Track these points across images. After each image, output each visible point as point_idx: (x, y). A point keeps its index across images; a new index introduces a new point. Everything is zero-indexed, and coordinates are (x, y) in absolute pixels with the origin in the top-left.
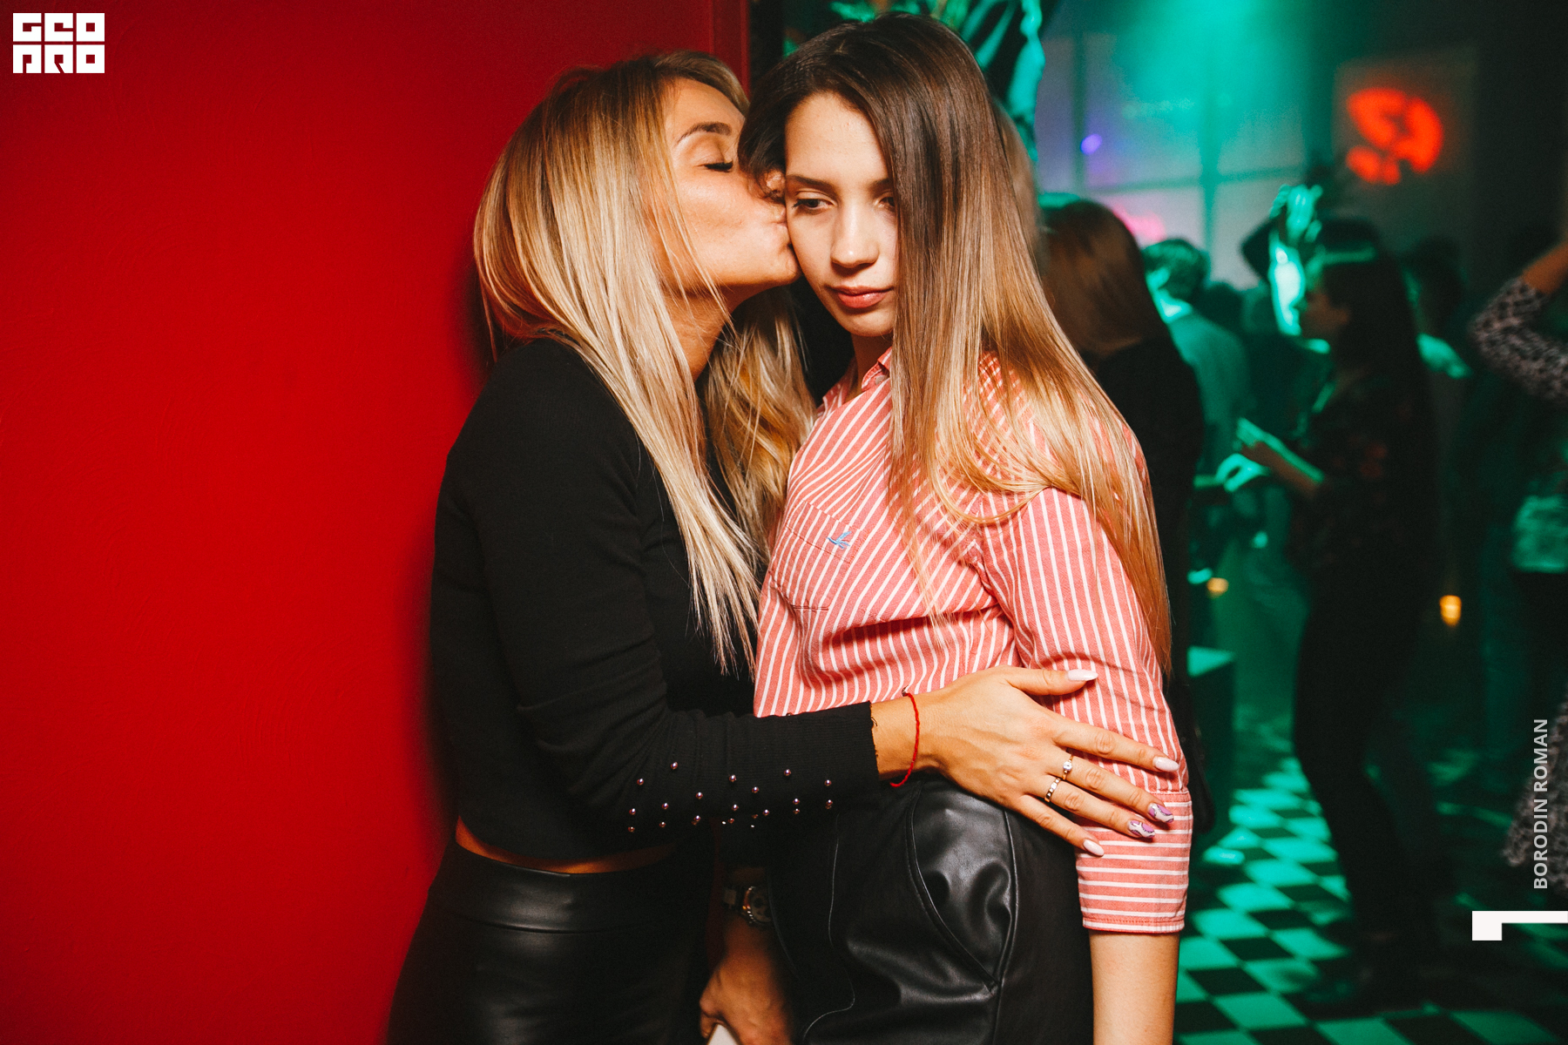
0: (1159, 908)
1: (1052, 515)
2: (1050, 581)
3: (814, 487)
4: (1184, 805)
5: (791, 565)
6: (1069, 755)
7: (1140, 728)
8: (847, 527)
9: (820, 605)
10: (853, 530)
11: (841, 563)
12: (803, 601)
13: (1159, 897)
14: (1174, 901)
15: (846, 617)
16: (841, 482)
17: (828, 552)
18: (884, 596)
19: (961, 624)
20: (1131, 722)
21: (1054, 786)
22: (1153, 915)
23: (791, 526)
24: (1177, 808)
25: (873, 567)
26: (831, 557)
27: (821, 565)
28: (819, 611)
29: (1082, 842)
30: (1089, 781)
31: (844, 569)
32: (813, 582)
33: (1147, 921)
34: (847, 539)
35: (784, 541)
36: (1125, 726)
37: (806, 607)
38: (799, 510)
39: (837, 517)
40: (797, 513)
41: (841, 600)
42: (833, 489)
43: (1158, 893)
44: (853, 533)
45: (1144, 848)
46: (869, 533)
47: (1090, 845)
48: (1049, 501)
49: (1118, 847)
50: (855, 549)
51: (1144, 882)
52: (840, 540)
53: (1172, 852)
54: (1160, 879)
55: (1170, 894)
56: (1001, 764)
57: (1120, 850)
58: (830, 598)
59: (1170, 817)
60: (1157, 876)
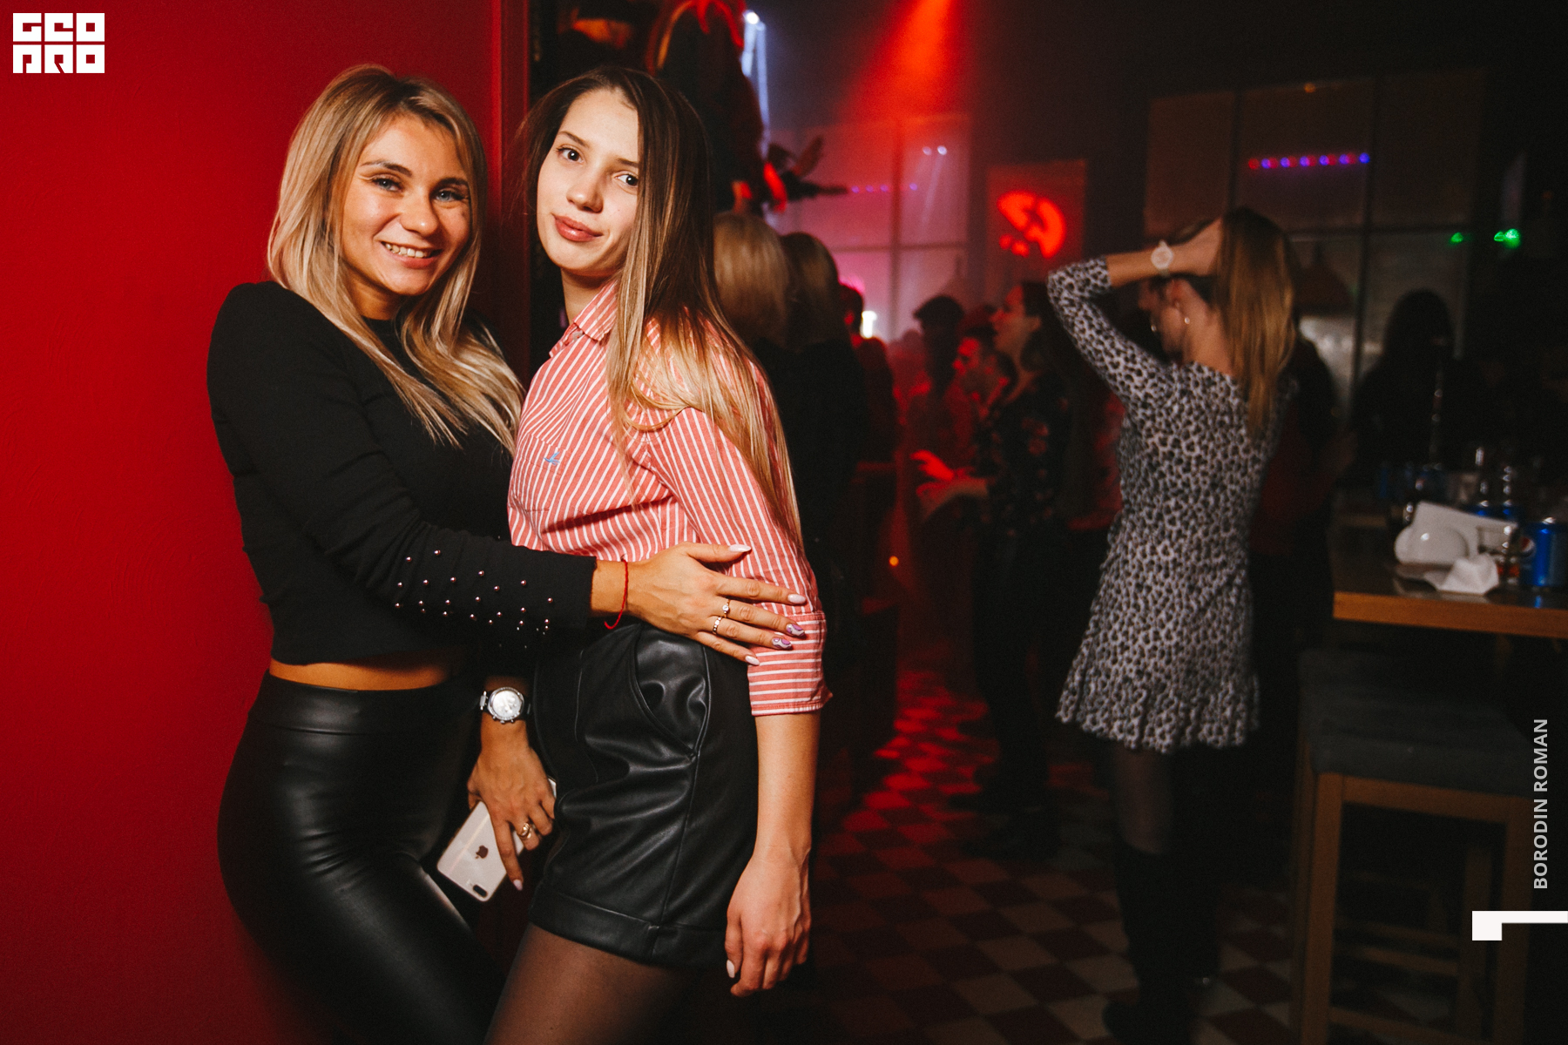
0: (796, 695)
1: (693, 426)
2: (701, 472)
3: (534, 422)
4: (814, 622)
5: (522, 481)
6: (727, 600)
7: (777, 572)
8: (557, 449)
9: (543, 507)
10: (561, 450)
11: (555, 475)
12: (532, 506)
13: (796, 687)
14: (809, 690)
15: (562, 513)
16: (553, 417)
17: (545, 469)
18: (588, 496)
19: (651, 510)
20: (771, 569)
21: (717, 623)
22: (792, 700)
23: (520, 452)
24: (809, 625)
25: (578, 476)
26: (548, 472)
27: (541, 479)
28: (542, 512)
29: (744, 658)
30: (743, 616)
31: (557, 480)
32: (537, 491)
33: (787, 705)
34: (557, 458)
35: (517, 463)
36: (767, 573)
37: (534, 510)
38: (525, 440)
39: (550, 443)
40: (523, 442)
41: (557, 502)
42: (548, 422)
43: (795, 685)
44: (561, 453)
45: (785, 655)
46: (572, 452)
47: (750, 659)
48: (690, 416)
49: (766, 657)
50: (564, 464)
51: (784, 678)
52: (552, 458)
53: (806, 656)
54: (796, 676)
55: (805, 685)
56: (679, 613)
57: (768, 659)
58: (549, 502)
59: (802, 632)
60: (793, 673)
